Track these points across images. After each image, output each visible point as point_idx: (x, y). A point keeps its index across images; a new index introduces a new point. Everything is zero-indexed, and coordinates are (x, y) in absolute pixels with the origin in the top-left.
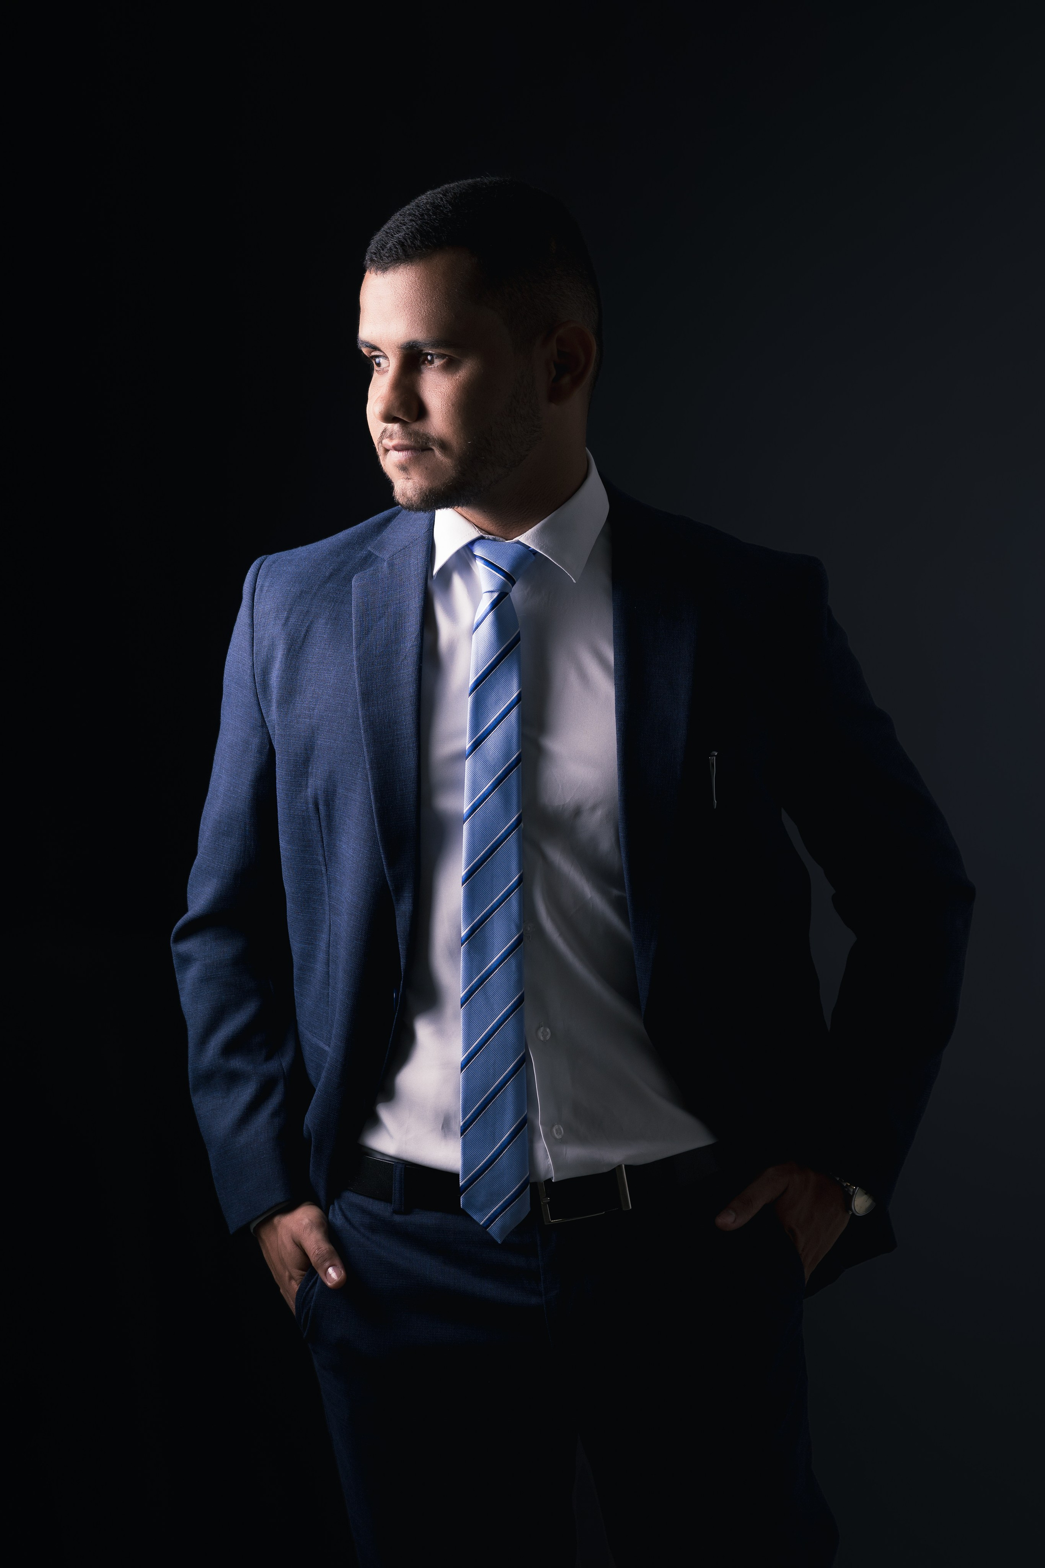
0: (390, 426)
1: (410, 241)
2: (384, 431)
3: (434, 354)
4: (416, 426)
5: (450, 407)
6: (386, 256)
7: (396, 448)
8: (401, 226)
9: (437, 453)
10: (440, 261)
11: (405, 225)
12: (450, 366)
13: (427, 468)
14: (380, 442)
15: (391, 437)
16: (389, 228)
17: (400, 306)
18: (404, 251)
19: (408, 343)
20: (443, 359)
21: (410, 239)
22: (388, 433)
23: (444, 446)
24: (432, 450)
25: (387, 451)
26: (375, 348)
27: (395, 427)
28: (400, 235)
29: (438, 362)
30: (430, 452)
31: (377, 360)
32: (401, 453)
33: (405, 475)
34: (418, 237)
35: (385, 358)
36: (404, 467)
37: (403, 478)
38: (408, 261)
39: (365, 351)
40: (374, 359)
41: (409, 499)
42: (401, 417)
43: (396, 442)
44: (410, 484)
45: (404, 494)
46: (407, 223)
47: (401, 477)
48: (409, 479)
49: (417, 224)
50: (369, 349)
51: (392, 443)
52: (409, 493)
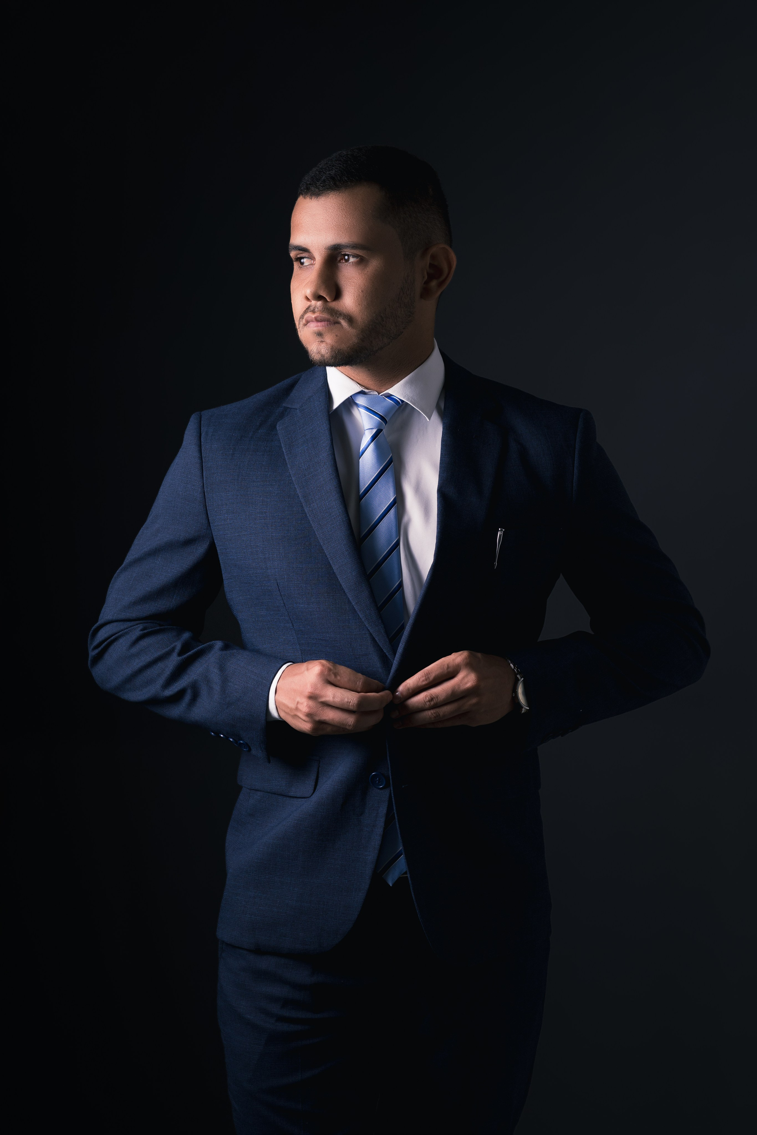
0: (313, 302)
1: (339, 176)
2: (309, 307)
3: (351, 255)
4: (334, 305)
6: (322, 186)
7: (317, 320)
8: (330, 167)
9: (344, 324)
10: (360, 191)
11: (334, 167)
12: (362, 261)
13: (337, 336)
14: (302, 317)
15: (313, 312)
16: (321, 169)
18: (335, 184)
19: (334, 246)
20: (357, 258)
21: (338, 175)
22: (312, 308)
23: (350, 319)
24: (339, 323)
25: (307, 323)
26: (305, 250)
27: (319, 303)
28: (333, 173)
29: (352, 260)
31: (302, 260)
32: (319, 324)
33: (320, 339)
34: (345, 174)
35: (312, 258)
36: (320, 334)
37: (318, 342)
38: (336, 190)
39: (293, 254)
40: (299, 260)
41: (322, 356)
42: (324, 296)
43: (317, 314)
44: (323, 345)
45: (319, 353)
46: (335, 165)
47: (317, 341)
48: (323, 342)
49: (343, 166)
50: (298, 252)
51: (313, 317)
52: (323, 351)
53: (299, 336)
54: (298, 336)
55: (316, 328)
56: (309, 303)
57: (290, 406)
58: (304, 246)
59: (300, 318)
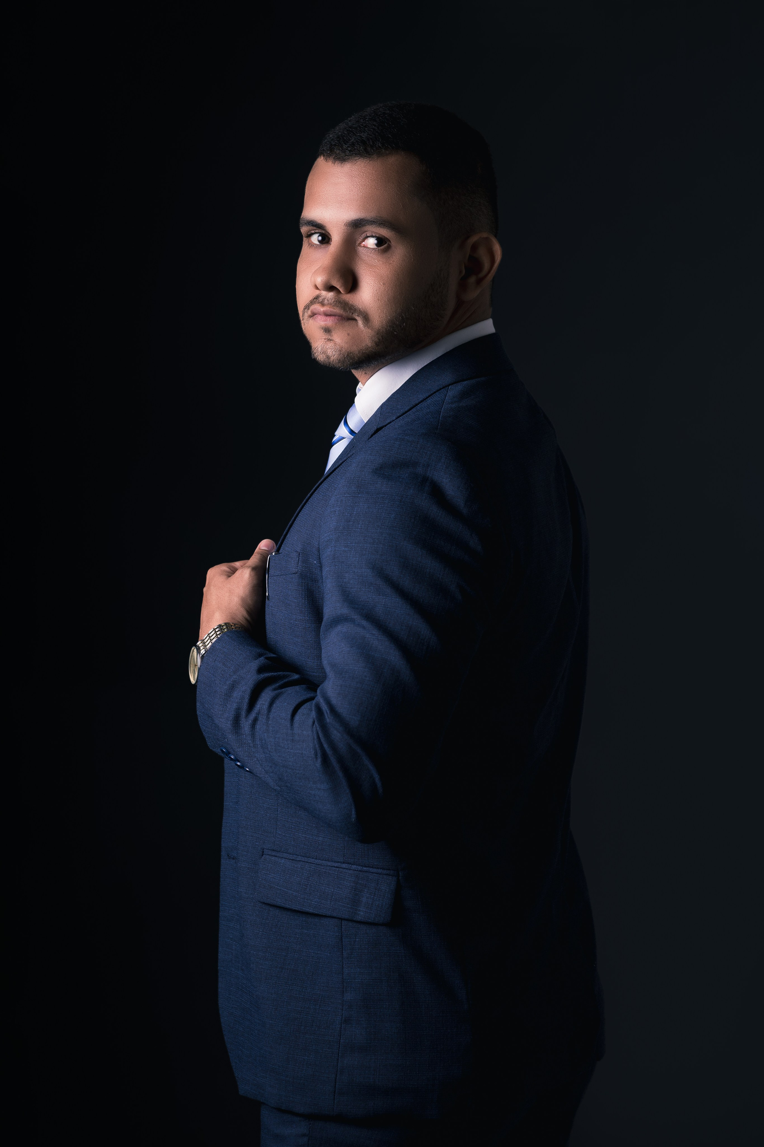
0: (324, 293)
1: (372, 141)
2: (317, 297)
4: (348, 298)
7: (327, 315)
8: (362, 128)
9: (360, 323)
13: (348, 334)
14: (307, 307)
15: (323, 304)
18: (366, 150)
21: (371, 139)
22: (320, 299)
23: (367, 318)
24: (356, 319)
25: (313, 315)
26: (317, 226)
27: (331, 295)
30: (354, 322)
32: (328, 318)
33: (327, 336)
34: (379, 138)
36: (327, 330)
37: (325, 339)
38: (366, 157)
39: (303, 228)
41: (328, 357)
42: (338, 287)
43: (326, 307)
44: (330, 345)
45: (324, 353)
46: (368, 126)
47: (323, 338)
48: (331, 340)
50: (311, 228)
51: (322, 309)
52: (330, 352)
53: (303, 329)
54: (301, 328)
55: (324, 323)
56: (317, 292)
58: (319, 222)
59: (304, 309)
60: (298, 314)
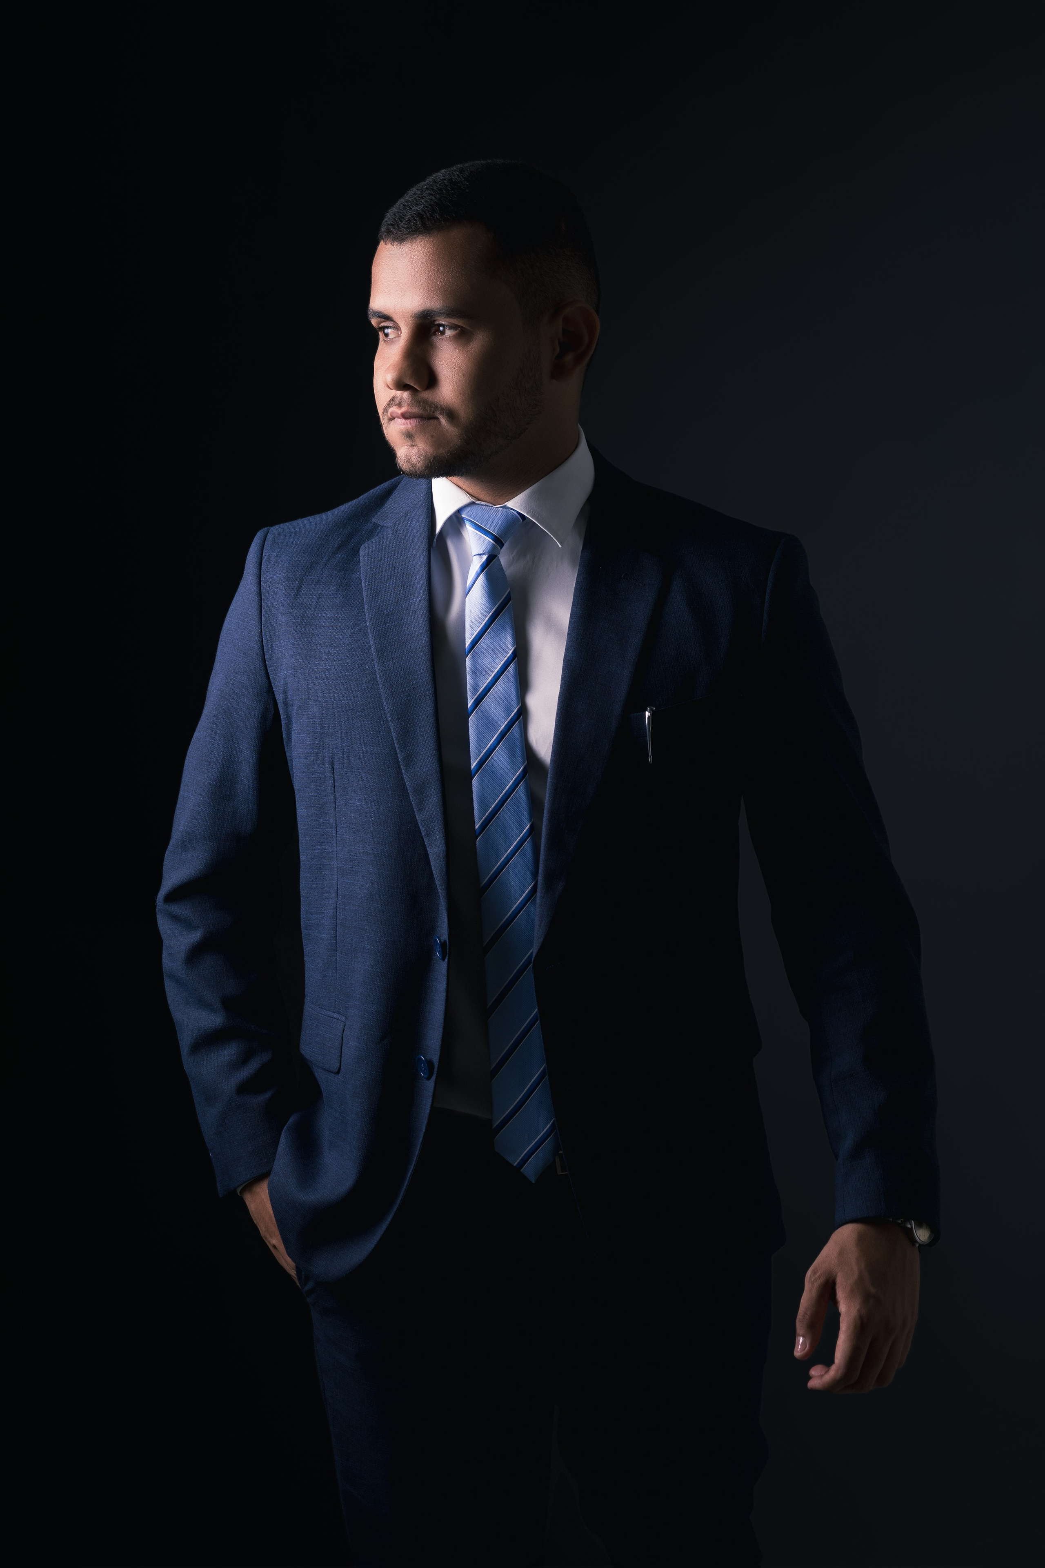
0: (399, 393)
1: (430, 214)
2: (393, 399)
3: (447, 325)
4: (426, 395)
5: (461, 377)
6: (405, 228)
7: (404, 416)
8: (419, 200)
9: (444, 421)
10: (457, 234)
11: (423, 199)
12: (463, 336)
13: (432, 436)
14: (386, 410)
15: (399, 405)
16: (406, 202)
17: (416, 276)
18: (424, 224)
19: (423, 312)
20: (456, 330)
21: (429, 211)
22: (397, 401)
23: (451, 415)
24: (437, 418)
25: (392, 419)
26: (387, 318)
27: (406, 395)
28: (419, 208)
29: (448, 333)
30: (436, 420)
31: (386, 331)
32: (408, 421)
33: (411, 443)
34: (437, 209)
35: (397, 328)
36: (409, 436)
37: (409, 445)
38: (426, 232)
39: (374, 322)
40: (382, 329)
41: (411, 466)
42: (412, 385)
43: (403, 409)
44: (414, 451)
45: (408, 461)
46: (425, 197)
47: (406, 444)
48: (413, 446)
49: (435, 197)
50: (379, 319)
51: (400, 411)
52: (414, 459)
53: (385, 434)
55: (404, 426)
56: (393, 393)
57: (381, 523)
58: (385, 313)
59: (384, 411)
60: (378, 418)
